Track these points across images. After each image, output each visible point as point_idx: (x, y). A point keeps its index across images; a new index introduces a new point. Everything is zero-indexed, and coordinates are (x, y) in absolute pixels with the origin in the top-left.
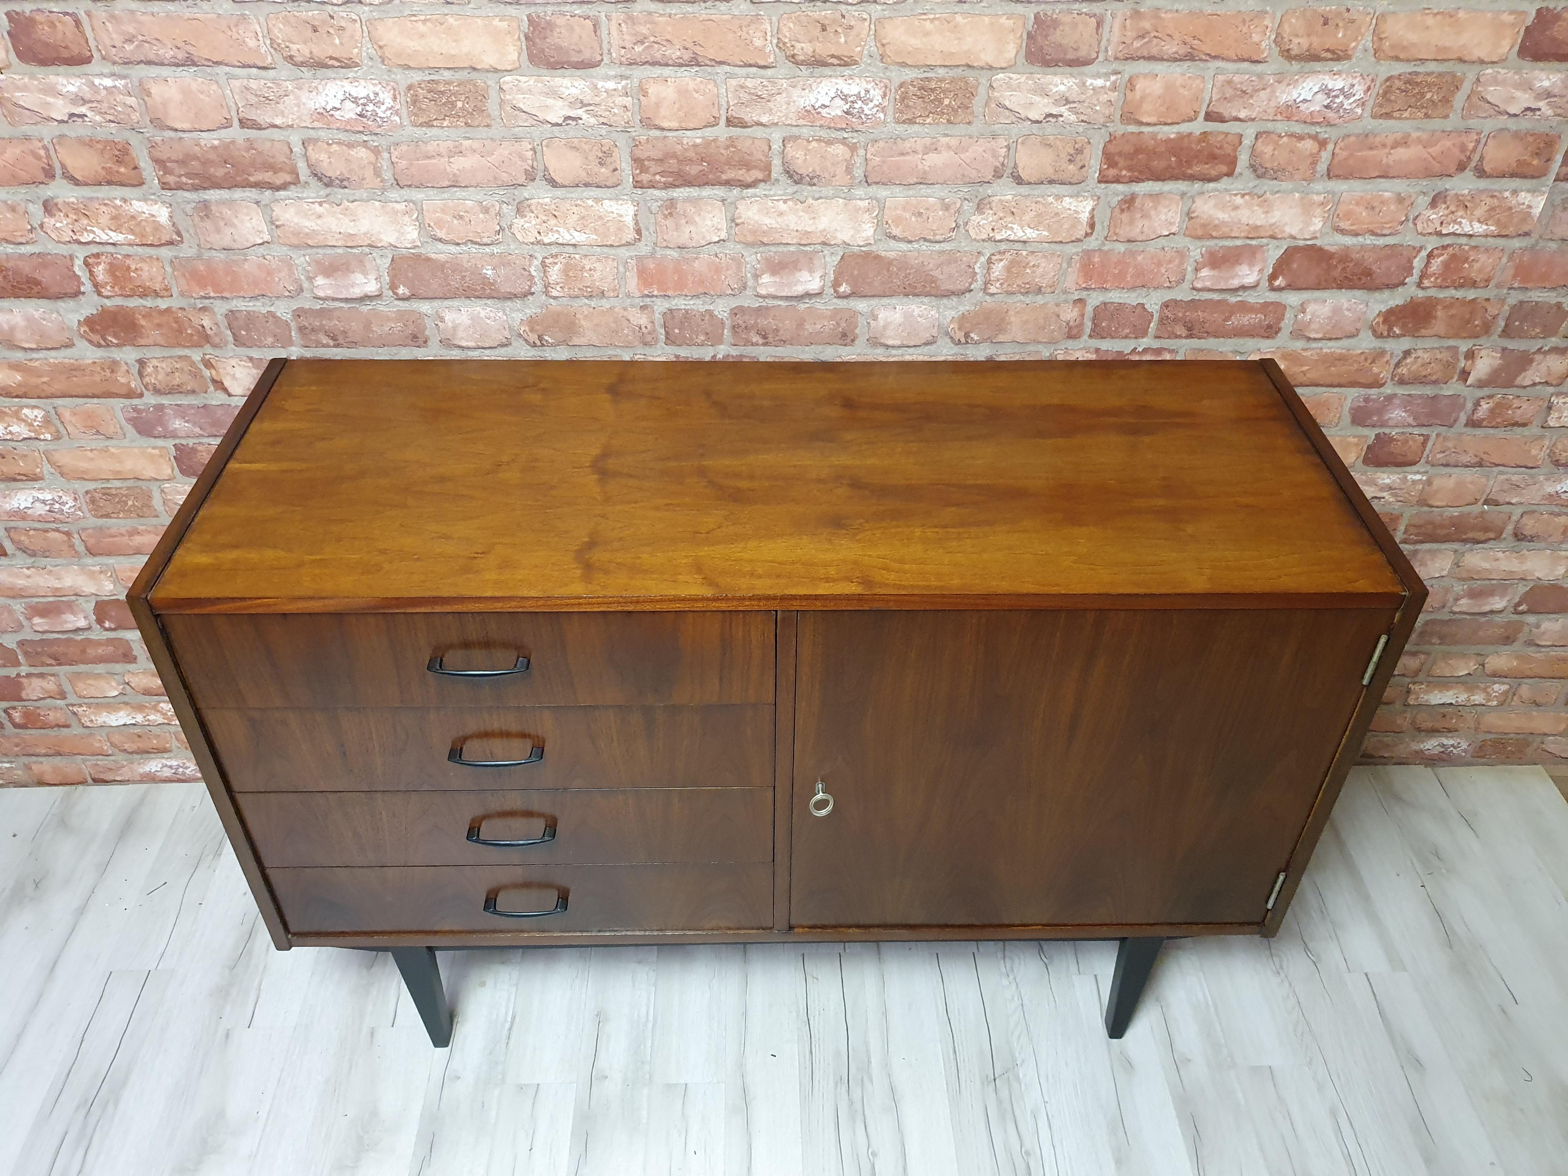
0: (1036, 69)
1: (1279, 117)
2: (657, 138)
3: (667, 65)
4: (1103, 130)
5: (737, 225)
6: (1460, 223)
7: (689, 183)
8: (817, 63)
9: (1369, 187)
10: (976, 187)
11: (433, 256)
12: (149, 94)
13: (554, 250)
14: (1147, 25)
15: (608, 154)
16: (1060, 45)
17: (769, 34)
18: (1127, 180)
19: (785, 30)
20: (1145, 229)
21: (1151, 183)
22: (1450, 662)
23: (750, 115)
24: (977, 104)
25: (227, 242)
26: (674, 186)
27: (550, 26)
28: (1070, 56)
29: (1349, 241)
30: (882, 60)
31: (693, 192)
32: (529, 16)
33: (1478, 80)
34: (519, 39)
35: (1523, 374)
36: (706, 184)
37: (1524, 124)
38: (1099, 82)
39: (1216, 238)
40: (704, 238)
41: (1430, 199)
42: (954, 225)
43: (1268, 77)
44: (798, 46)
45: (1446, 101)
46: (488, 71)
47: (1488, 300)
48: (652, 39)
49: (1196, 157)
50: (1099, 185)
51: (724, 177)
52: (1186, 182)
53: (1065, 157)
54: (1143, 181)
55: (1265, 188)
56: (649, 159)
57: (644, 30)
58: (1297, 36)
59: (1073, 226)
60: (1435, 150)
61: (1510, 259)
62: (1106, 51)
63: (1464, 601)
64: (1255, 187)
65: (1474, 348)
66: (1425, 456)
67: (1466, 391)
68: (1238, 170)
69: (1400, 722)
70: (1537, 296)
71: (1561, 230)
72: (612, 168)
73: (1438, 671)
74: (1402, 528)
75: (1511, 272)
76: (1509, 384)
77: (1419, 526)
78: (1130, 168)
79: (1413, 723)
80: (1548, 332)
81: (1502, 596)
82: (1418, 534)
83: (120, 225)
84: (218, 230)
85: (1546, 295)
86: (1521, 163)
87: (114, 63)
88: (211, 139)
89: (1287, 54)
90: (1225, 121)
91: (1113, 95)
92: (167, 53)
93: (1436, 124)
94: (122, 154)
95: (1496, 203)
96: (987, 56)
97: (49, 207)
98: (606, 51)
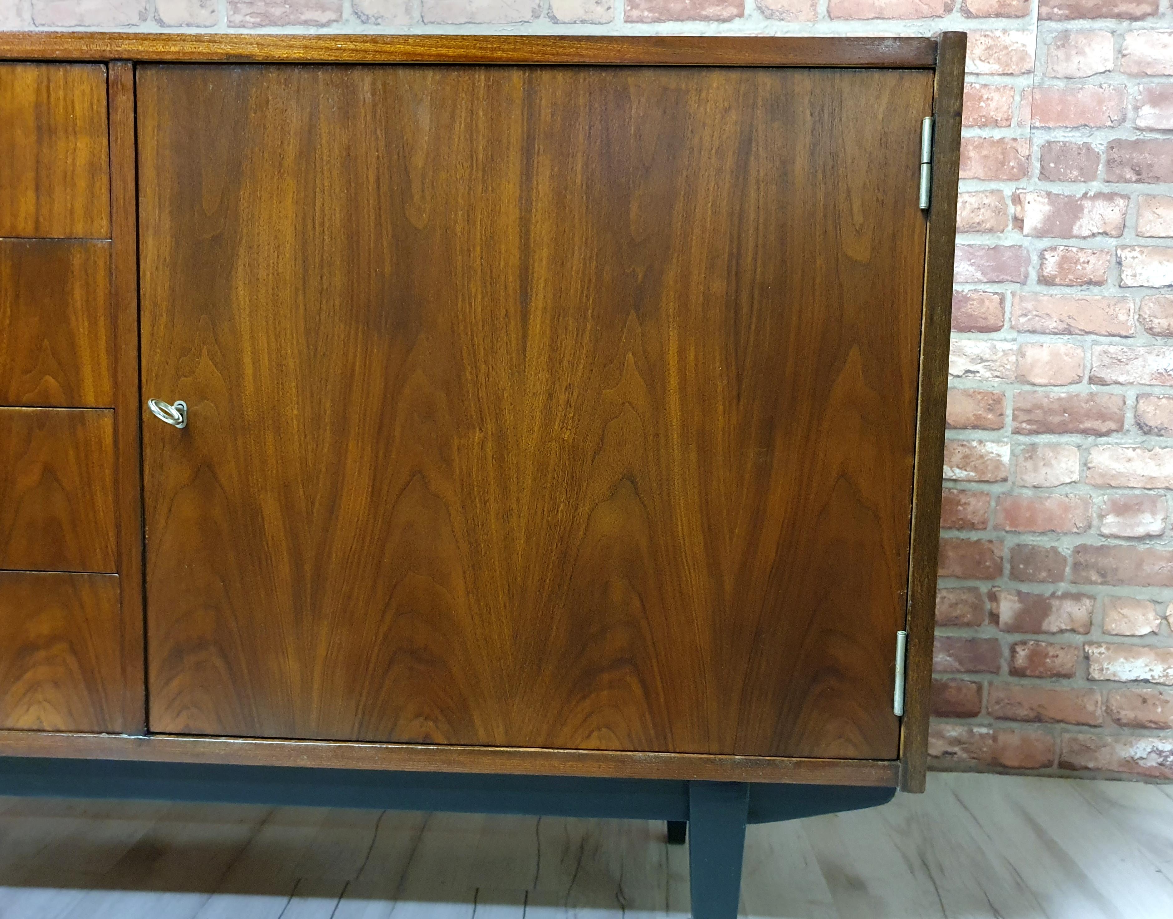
7: (274, 23)
18: (649, 20)
21: (671, 23)
22: (1125, 611)
26: (262, 26)
35: (1078, 224)
36: (289, 23)
47: (1015, 140)
50: (626, 25)
51: (304, 18)
52: (703, 23)
54: (664, 22)
61: (1022, 98)
63: (1110, 519)
64: (766, 27)
65: (1018, 192)
66: (1007, 319)
67: (1026, 242)
68: (747, 12)
69: (1090, 708)
70: (1060, 136)
71: (1062, 68)
72: (211, 10)
73: (1113, 627)
74: (1009, 412)
75: (1027, 112)
76: (1068, 235)
77: (1029, 411)
78: (650, 10)
79: (1108, 711)
80: (1087, 176)
81: (1154, 513)
82: (1029, 422)
85: (1070, 134)
86: (1002, 4)
95: (991, 42)
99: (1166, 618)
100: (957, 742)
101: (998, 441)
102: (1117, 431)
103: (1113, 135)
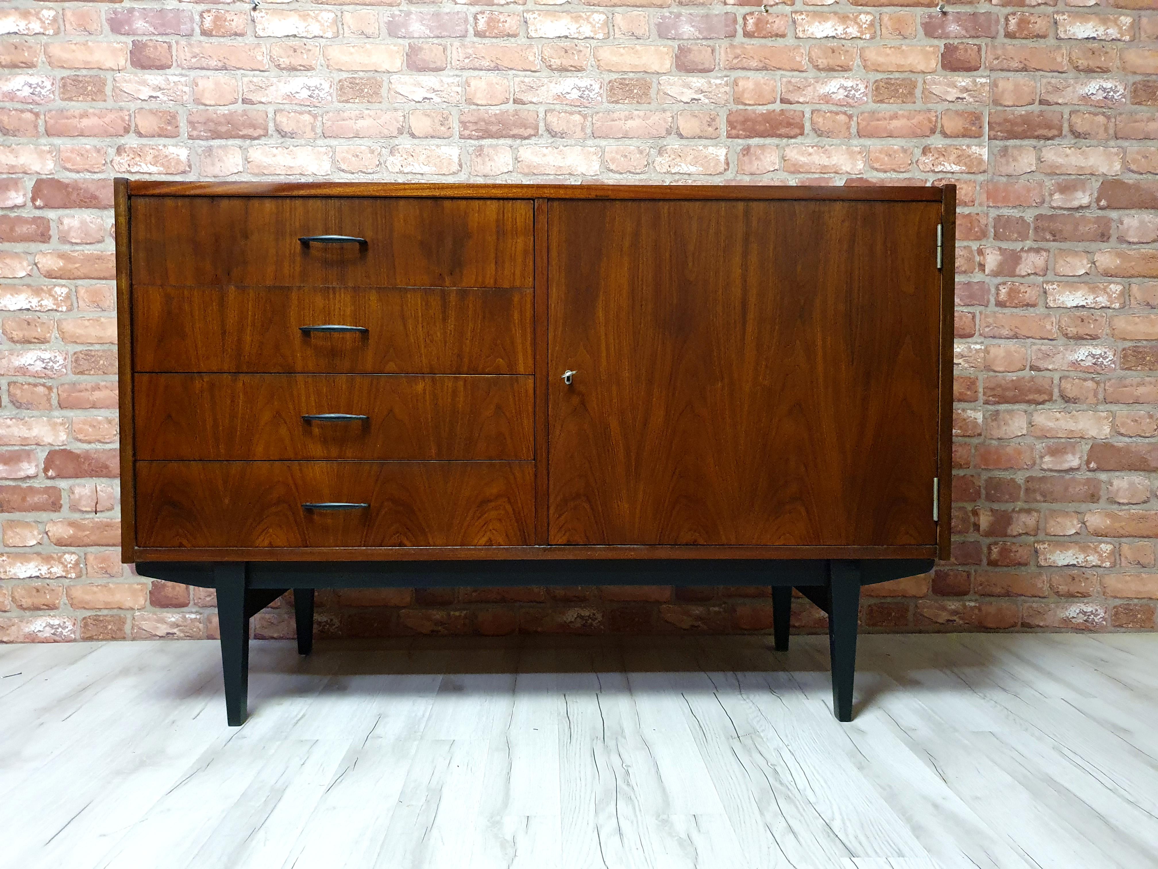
0: (683, 74)
1: (821, 102)
2: (474, 110)
3: (482, 70)
4: (725, 108)
5: (519, 162)
6: (944, 165)
7: (491, 136)
8: (563, 69)
9: (884, 143)
10: (657, 140)
11: (337, 181)
12: (197, 85)
13: (410, 177)
14: (738, 51)
15: (446, 119)
16: (694, 61)
17: (537, 54)
18: (743, 137)
19: (545, 53)
20: (759, 167)
21: (757, 139)
22: (1059, 519)
23: (527, 97)
24: (653, 92)
25: (217, 172)
26: (482, 138)
27: (421, 49)
28: (700, 67)
29: (882, 175)
30: (598, 69)
31: (494, 141)
32: (409, 44)
33: (924, 82)
34: (403, 55)
35: (1019, 267)
36: (502, 137)
37: (959, 106)
38: (718, 81)
39: (802, 173)
40: (499, 170)
41: (921, 151)
42: (646, 163)
43: (810, 80)
44: (553, 60)
45: (911, 94)
46: (384, 72)
47: (978, 214)
48: (474, 56)
49: (781, 124)
50: (728, 140)
51: (512, 133)
52: (778, 139)
53: (706, 124)
54: (753, 137)
55: (824, 143)
56: (470, 122)
57: (470, 51)
58: (820, 58)
59: (717, 164)
60: (915, 121)
61: (981, 188)
62: (719, 64)
63: (1047, 459)
64: (818, 142)
65: (981, 247)
66: (977, 329)
67: (987, 280)
68: (806, 132)
69: (1040, 585)
70: (1006, 212)
71: (1005, 170)
72: (448, 127)
73: (1052, 530)
74: (981, 390)
75: (985, 196)
76: (1012, 274)
77: (993, 389)
78: (744, 130)
79: (1051, 587)
80: (1024, 237)
81: (1074, 454)
82: (994, 396)
83: (157, 162)
84: (213, 165)
85: (1011, 211)
86: (966, 129)
87: (183, 69)
88: (224, 110)
89: (817, 68)
90: (791, 104)
91: (727, 89)
92: (213, 63)
93: (910, 106)
94: (172, 119)
95: (960, 153)
96: (655, 67)
97: (119, 150)
98: (449, 62)
99: (1084, 523)
100: (955, 612)
101: (974, 409)
102: (1049, 401)
103: (1037, 212)
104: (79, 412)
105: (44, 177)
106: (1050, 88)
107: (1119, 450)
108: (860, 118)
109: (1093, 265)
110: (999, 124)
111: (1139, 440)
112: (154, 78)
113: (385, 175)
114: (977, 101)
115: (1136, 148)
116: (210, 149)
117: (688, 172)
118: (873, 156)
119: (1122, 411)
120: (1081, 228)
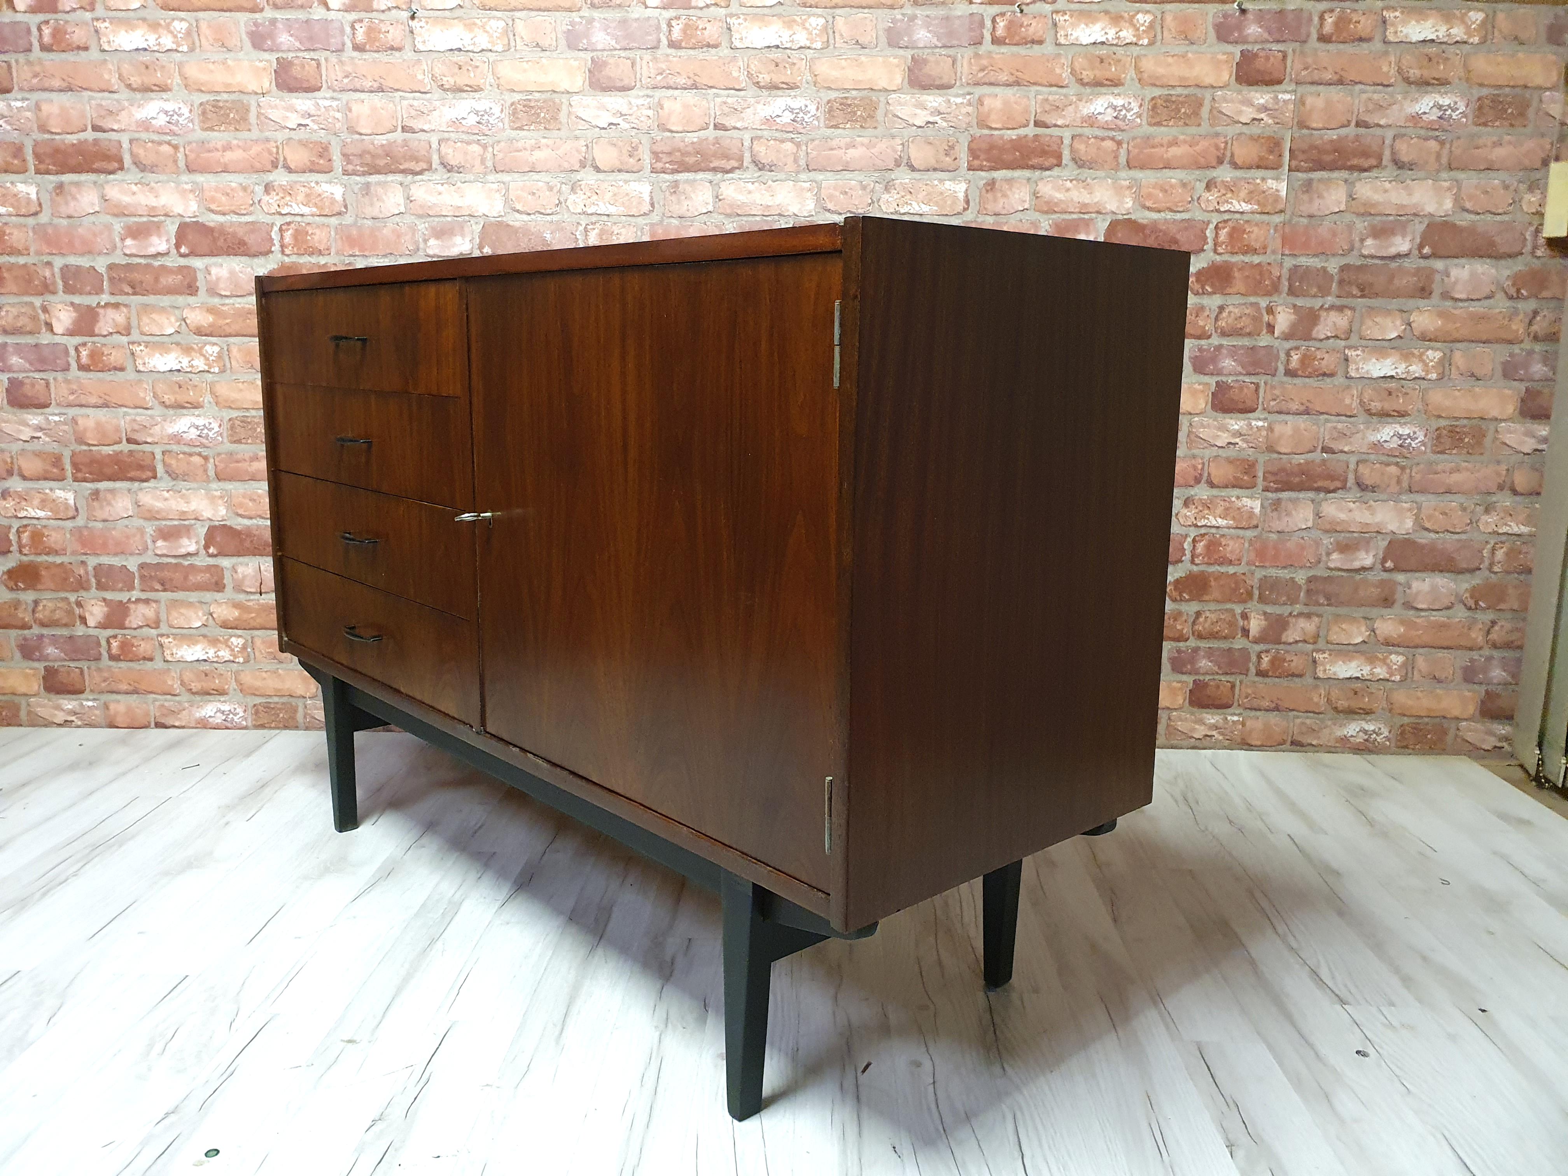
0: (916, 91)
1: (1084, 124)
2: (668, 138)
3: (677, 89)
4: (966, 133)
5: (720, 200)
6: (1231, 203)
7: (688, 170)
8: (773, 87)
9: (1159, 175)
10: (883, 173)
11: (511, 223)
12: (350, 110)
13: (594, 219)
14: (985, 62)
15: (635, 149)
16: (930, 76)
17: (742, 68)
18: (987, 169)
19: (752, 66)
20: (1006, 206)
21: (1004, 171)
22: (1343, 626)
23: (730, 122)
24: (880, 114)
25: (376, 213)
26: (678, 171)
27: (605, 64)
28: (937, 83)
29: (1155, 216)
30: (815, 86)
31: (691, 176)
32: (592, 58)
33: (1213, 99)
34: (585, 72)
35: (1316, 329)
36: (700, 170)
37: (1255, 130)
38: (959, 100)
39: (1058, 213)
40: (697, 210)
41: (1205, 185)
42: (870, 201)
43: (1071, 97)
44: (761, 76)
45: (1196, 113)
46: (563, 93)
47: (1269, 264)
48: (668, 71)
49: (1033, 152)
50: (968, 172)
51: (712, 165)
52: (1029, 171)
53: (942, 152)
54: (999, 169)
55: (1086, 175)
56: (663, 153)
57: (664, 66)
58: (1084, 70)
59: (954, 203)
60: (1198, 149)
61: (1276, 231)
62: (961, 79)
63: (1335, 555)
64: (1078, 174)
65: (1271, 304)
66: (1260, 403)
67: (1276, 343)
68: (1064, 162)
69: (1316, 699)
70: (1303, 261)
71: (1306, 209)
72: (637, 158)
73: (1335, 638)
74: (1260, 474)
75: (1279, 241)
76: (1308, 337)
77: (1276, 474)
78: (988, 160)
79: (1329, 702)
80: (1324, 291)
81: (1367, 551)
82: (1275, 482)
83: (310, 201)
84: (372, 205)
85: (1312, 260)
86: (1261, 158)
87: (334, 91)
88: (382, 140)
89: (1081, 82)
90: (1048, 127)
91: (970, 109)
92: (368, 84)
93: (1193, 130)
94: (323, 151)
95: (1251, 187)
96: (882, 83)
97: (268, 188)
98: (638, 80)
99: (1373, 631)
100: (1216, 727)
101: (1251, 497)
102: (1342, 488)
103: (1344, 261)
104: (238, 484)
105: (188, 220)
106: (1371, 106)
107: (1422, 547)
108: (1132, 144)
109: (1408, 327)
110: (1303, 152)
111: (1448, 536)
112: (303, 102)
113: (566, 217)
114: (1278, 123)
115: (1474, 181)
116: (368, 185)
117: (921, 212)
118: (1144, 191)
119: (1428, 502)
120: (1396, 282)
